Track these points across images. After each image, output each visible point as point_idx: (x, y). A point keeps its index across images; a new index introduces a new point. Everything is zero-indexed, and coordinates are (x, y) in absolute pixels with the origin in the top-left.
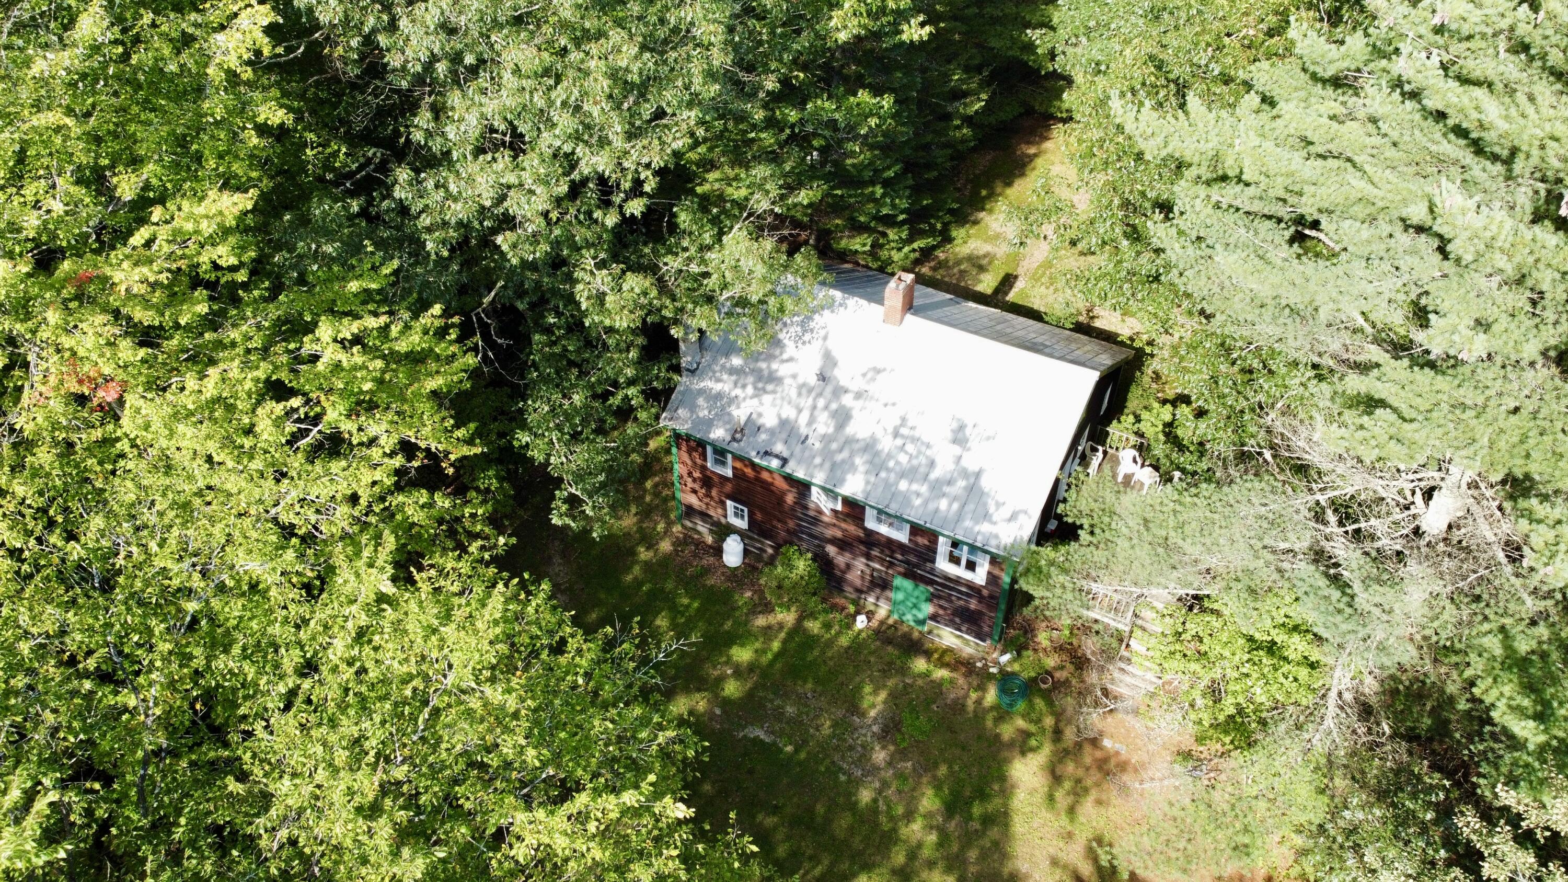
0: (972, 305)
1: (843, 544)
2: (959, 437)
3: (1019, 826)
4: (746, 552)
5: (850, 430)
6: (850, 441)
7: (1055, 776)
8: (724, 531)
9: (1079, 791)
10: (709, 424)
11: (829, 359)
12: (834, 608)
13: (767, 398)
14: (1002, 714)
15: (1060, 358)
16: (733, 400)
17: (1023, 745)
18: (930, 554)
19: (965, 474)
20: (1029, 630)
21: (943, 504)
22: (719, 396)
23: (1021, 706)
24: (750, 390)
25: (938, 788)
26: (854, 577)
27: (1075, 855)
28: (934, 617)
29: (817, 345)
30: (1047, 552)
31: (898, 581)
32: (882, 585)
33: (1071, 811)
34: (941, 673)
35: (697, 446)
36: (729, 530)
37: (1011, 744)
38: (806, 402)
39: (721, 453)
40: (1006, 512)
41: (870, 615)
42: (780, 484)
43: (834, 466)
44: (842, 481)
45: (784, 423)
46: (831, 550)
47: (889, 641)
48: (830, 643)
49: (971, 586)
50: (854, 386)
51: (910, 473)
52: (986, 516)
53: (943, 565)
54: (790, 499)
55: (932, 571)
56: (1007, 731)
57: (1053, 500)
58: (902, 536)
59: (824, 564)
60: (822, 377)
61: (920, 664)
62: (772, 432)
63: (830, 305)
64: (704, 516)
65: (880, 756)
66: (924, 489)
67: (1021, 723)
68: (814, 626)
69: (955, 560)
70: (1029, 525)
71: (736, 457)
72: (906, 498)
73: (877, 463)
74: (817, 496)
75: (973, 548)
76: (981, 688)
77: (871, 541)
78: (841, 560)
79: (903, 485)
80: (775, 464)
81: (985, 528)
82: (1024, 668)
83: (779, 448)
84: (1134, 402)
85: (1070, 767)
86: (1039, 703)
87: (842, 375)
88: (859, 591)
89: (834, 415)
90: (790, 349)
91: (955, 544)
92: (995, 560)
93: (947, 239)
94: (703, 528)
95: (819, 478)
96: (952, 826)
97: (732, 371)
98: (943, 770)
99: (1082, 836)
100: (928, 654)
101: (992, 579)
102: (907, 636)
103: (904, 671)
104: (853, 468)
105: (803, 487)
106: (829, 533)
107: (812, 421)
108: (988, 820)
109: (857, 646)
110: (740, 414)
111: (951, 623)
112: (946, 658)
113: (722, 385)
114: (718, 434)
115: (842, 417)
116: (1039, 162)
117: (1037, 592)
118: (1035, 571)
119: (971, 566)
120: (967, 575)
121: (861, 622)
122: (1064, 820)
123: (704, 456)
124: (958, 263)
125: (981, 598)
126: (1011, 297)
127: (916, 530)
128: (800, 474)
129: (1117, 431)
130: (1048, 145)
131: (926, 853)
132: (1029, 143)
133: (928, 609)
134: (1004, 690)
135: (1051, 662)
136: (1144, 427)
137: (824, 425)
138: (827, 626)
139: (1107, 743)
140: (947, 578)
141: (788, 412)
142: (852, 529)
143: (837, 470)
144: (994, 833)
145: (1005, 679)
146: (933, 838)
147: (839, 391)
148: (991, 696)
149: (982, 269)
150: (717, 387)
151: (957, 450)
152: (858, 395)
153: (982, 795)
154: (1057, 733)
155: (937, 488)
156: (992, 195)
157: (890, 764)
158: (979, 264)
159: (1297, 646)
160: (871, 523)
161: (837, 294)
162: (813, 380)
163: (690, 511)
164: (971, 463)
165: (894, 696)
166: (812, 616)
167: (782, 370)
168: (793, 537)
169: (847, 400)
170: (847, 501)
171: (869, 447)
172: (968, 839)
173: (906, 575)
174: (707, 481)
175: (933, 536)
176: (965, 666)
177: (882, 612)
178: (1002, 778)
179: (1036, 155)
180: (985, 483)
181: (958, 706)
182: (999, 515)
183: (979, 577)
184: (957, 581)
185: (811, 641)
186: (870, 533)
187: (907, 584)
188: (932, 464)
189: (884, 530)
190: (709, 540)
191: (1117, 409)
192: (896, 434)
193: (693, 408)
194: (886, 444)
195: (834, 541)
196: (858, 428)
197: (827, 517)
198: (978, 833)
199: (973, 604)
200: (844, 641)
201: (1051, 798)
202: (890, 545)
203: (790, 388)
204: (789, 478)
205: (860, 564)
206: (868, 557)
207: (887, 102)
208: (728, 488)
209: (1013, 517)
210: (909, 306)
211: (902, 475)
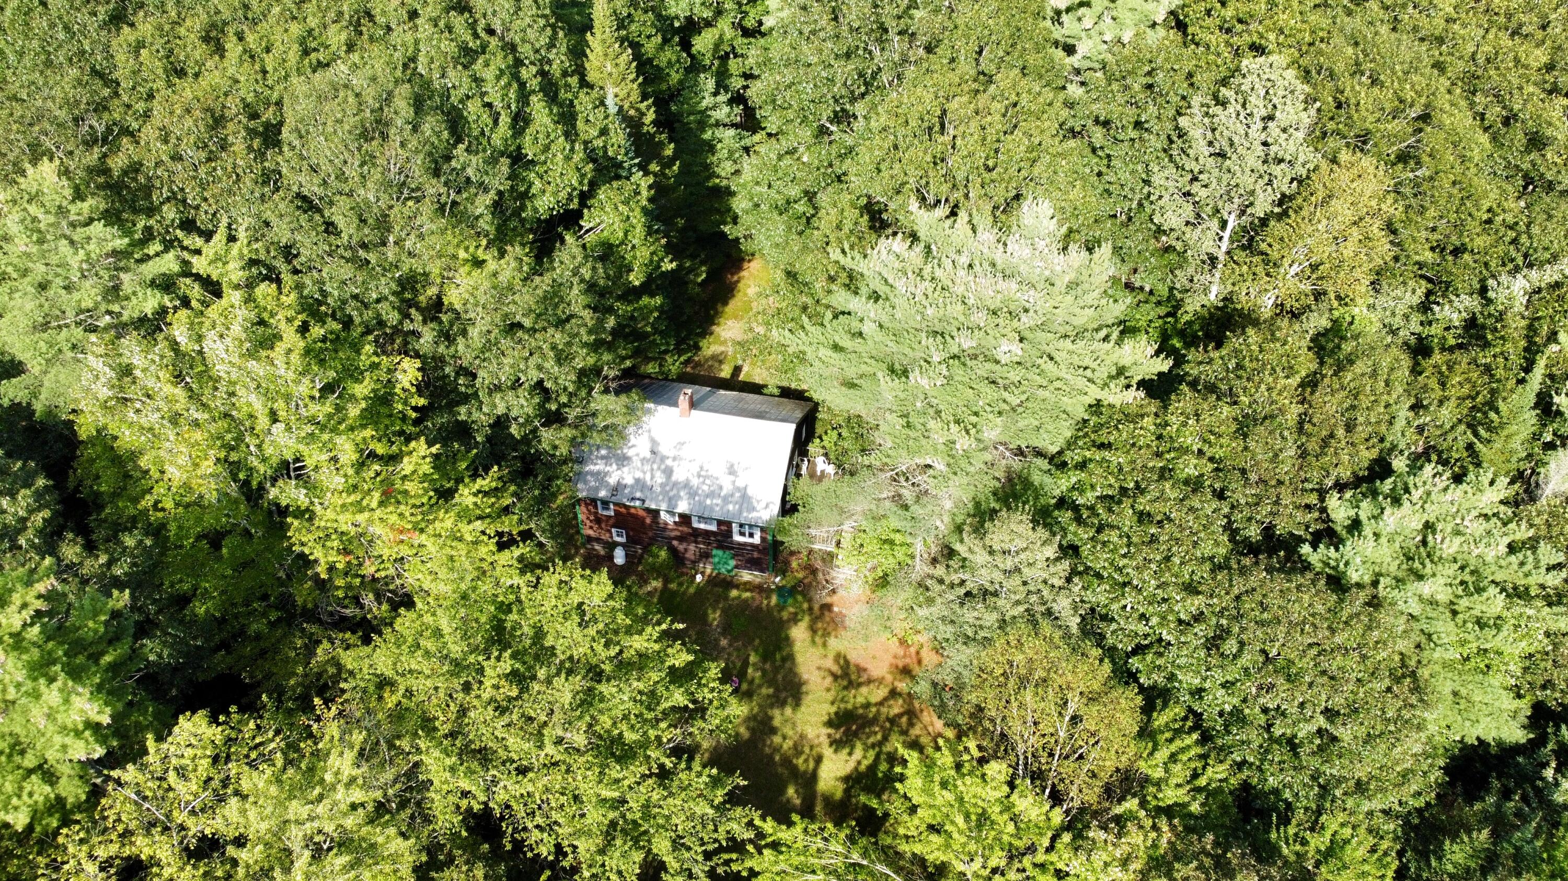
0: (722, 392)
1: (681, 539)
2: (732, 471)
3: (799, 659)
4: (627, 555)
5: (674, 478)
6: (675, 484)
7: (813, 630)
8: (613, 545)
9: (826, 634)
10: (597, 489)
11: (654, 442)
12: (683, 574)
13: (626, 469)
14: (781, 607)
15: (775, 420)
16: (607, 474)
17: (795, 619)
18: (729, 533)
19: (738, 489)
20: (787, 563)
21: (731, 507)
22: (598, 473)
23: (790, 601)
24: (614, 466)
25: (756, 651)
26: (690, 555)
27: (830, 663)
28: (736, 567)
29: (646, 435)
30: (787, 520)
31: (715, 552)
32: (705, 556)
33: (825, 645)
34: (747, 595)
35: (592, 502)
36: (615, 545)
37: (789, 621)
38: (647, 467)
39: (605, 504)
40: (763, 504)
41: (703, 573)
42: (642, 513)
43: (670, 499)
44: (676, 506)
45: (637, 481)
46: (675, 543)
47: (716, 585)
48: (684, 593)
49: (752, 545)
50: (671, 454)
51: (711, 495)
52: (754, 509)
53: (737, 538)
54: (648, 521)
55: (732, 542)
56: (785, 615)
57: (785, 492)
58: (713, 528)
59: (673, 551)
60: (653, 452)
61: (734, 593)
62: (632, 486)
63: (649, 411)
64: (598, 540)
65: (724, 642)
66: (719, 501)
67: (792, 610)
68: (673, 586)
69: (742, 534)
70: (776, 508)
71: (615, 504)
72: (711, 508)
73: (693, 494)
74: (663, 515)
75: (751, 526)
76: (768, 597)
77: (697, 533)
78: (681, 548)
79: (708, 502)
80: (638, 503)
81: (754, 515)
82: (788, 582)
83: (638, 495)
84: (819, 430)
85: (820, 625)
86: (800, 598)
87: (663, 449)
88: (694, 562)
89: (664, 471)
90: (633, 440)
91: (741, 526)
92: (763, 530)
93: (697, 348)
94: (598, 547)
95: (663, 506)
96: (767, 666)
97: (603, 458)
98: (757, 642)
99: (831, 656)
100: (737, 587)
101: (763, 539)
102: (724, 580)
103: (726, 598)
104: (680, 498)
105: (655, 513)
106: (673, 534)
107: (652, 478)
108: (784, 660)
109: (700, 590)
110: (612, 480)
111: (745, 568)
112: (748, 586)
113: (599, 466)
114: (602, 494)
115: (668, 472)
116: (741, 285)
117: (785, 539)
118: (782, 530)
119: (751, 535)
120: (750, 540)
121: (699, 578)
122: (822, 651)
123: (596, 507)
124: (707, 360)
125: (759, 551)
126: (742, 377)
127: (720, 523)
128: (653, 507)
129: (814, 448)
130: (744, 273)
131: (757, 681)
132: (733, 274)
133: (732, 563)
134: (781, 595)
135: (800, 575)
136: (825, 443)
137: (660, 478)
138: (680, 584)
139: (836, 609)
140: (739, 544)
141: (639, 475)
142: (685, 529)
143: (672, 501)
144: (788, 665)
145: (780, 590)
146: (758, 674)
147: (663, 459)
148: (774, 600)
149: (721, 362)
150: (597, 468)
151: (732, 478)
152: (674, 459)
153: (779, 648)
154: (811, 609)
155: (726, 500)
156: (717, 314)
157: (730, 645)
158: (719, 359)
159: (898, 538)
160: (696, 525)
161: (652, 405)
162: (648, 455)
163: (589, 539)
164: (740, 483)
165: (724, 611)
166: (672, 581)
167: (630, 453)
168: (653, 540)
169: (669, 462)
170: (681, 515)
171: (686, 485)
172: (776, 670)
173: (717, 548)
174: (598, 520)
175: (729, 524)
176: (759, 588)
177: (708, 571)
178: (787, 638)
179: (738, 281)
180: (750, 492)
181: (759, 609)
182: (759, 507)
183: (757, 540)
184: (745, 544)
185: (674, 594)
186: (696, 529)
187: (719, 552)
188: (721, 488)
189: (702, 526)
190: (602, 553)
191: (811, 435)
192: (699, 476)
193: (586, 482)
194: (695, 482)
195: (676, 538)
196: (679, 475)
197: (671, 525)
198: (782, 667)
199: (756, 555)
200: (692, 590)
201: (813, 642)
202: (707, 533)
203: (636, 462)
204: (648, 510)
205: (692, 547)
206: (696, 542)
207: (658, 300)
208: (611, 521)
209: (767, 506)
210: (693, 405)
211: (707, 496)
